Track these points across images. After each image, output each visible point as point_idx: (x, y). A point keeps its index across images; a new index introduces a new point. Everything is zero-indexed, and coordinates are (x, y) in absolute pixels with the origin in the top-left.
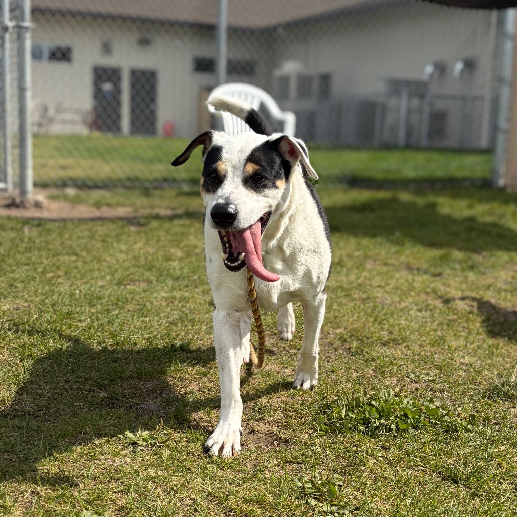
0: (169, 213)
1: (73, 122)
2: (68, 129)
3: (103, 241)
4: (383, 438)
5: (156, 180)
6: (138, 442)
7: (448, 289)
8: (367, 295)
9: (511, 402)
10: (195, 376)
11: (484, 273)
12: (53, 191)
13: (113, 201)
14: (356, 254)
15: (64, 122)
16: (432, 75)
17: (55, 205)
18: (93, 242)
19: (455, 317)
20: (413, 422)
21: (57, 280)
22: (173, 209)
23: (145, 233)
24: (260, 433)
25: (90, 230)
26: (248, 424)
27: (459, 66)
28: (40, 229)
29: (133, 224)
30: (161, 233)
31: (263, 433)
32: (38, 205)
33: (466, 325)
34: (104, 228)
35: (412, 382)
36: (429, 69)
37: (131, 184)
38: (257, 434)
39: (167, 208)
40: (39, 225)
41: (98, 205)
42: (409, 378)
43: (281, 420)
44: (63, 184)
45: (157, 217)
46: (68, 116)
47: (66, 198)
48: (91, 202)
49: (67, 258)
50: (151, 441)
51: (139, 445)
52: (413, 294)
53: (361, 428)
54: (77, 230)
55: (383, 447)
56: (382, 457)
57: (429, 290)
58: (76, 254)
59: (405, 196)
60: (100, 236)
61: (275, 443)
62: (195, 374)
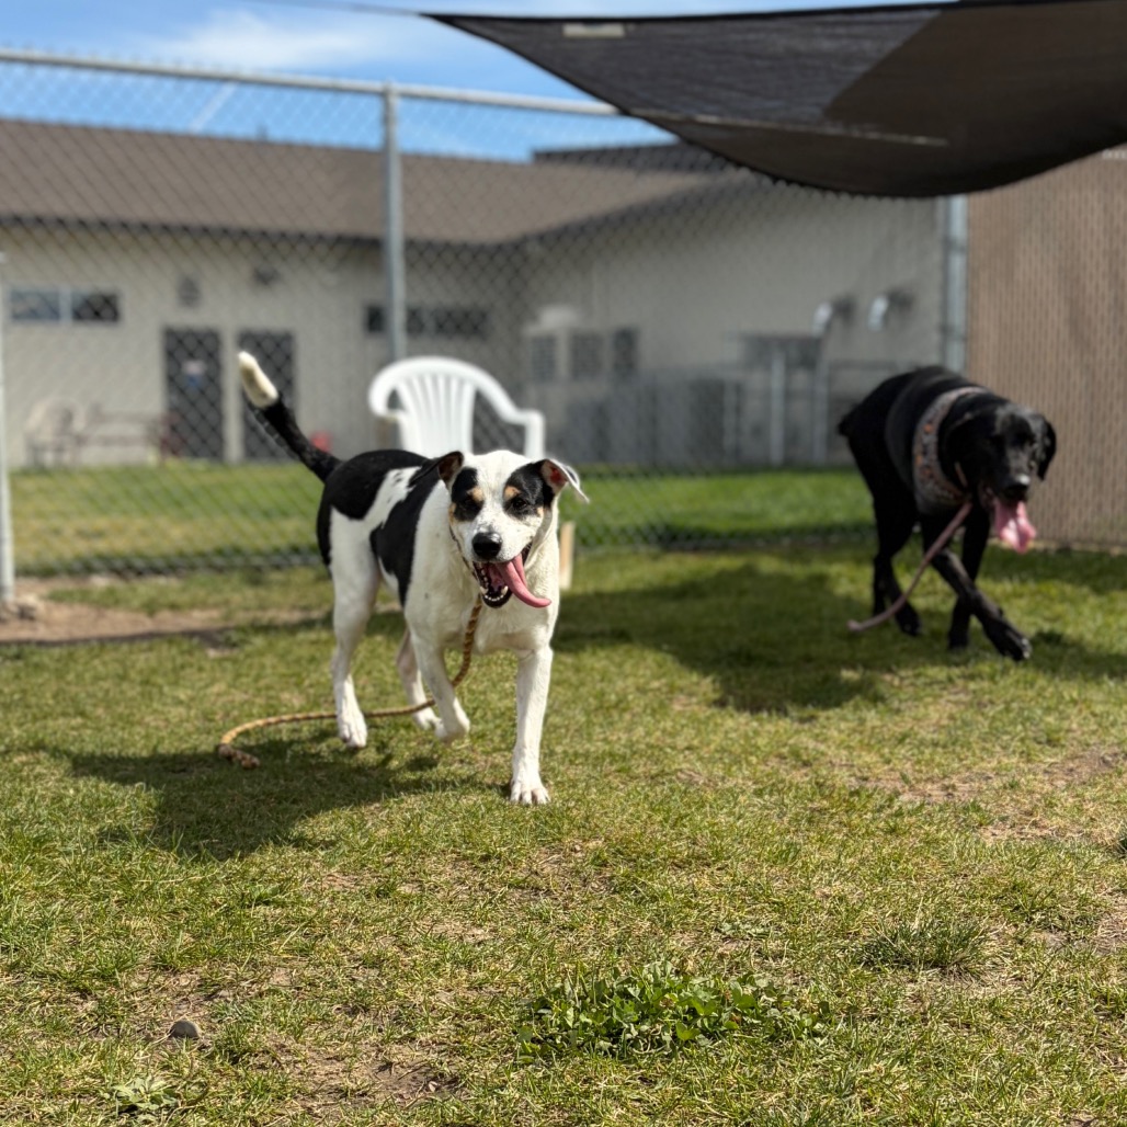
0: (296, 616)
1: (124, 441)
2: (114, 456)
3: (146, 682)
4: (645, 1060)
5: (277, 551)
6: (139, 1105)
7: (822, 747)
8: (660, 767)
9: (910, 969)
10: (285, 956)
11: (898, 711)
12: (62, 584)
13: (184, 598)
14: (655, 684)
15: (107, 442)
16: (828, 326)
17: (62, 613)
18: (125, 686)
19: (825, 803)
20: (706, 1024)
21: (32, 770)
22: (306, 608)
23: (235, 661)
24: (402, 1067)
25: (122, 662)
26: (380, 1051)
27: (880, 306)
28: (20, 664)
29: (215, 645)
30: (269, 660)
31: (409, 1067)
32: (25, 614)
33: (845, 819)
34: (152, 656)
35: (724, 940)
36: (823, 313)
37: (225, 562)
38: (397, 1071)
39: (294, 607)
40: (18, 657)
41: (151, 608)
42: (720, 932)
43: (448, 1037)
44: (85, 568)
45: (267, 629)
46: (113, 429)
47: (85, 597)
48: (136, 603)
49: (61, 721)
50: (169, 1102)
51: (141, 1113)
52: (754, 759)
53: (602, 1043)
54: (96, 662)
55: (643, 1079)
56: (639, 1100)
57: (785, 750)
58: (82, 714)
59: (768, 565)
60: (141, 672)
61: (430, 1086)
62: (287, 952)
